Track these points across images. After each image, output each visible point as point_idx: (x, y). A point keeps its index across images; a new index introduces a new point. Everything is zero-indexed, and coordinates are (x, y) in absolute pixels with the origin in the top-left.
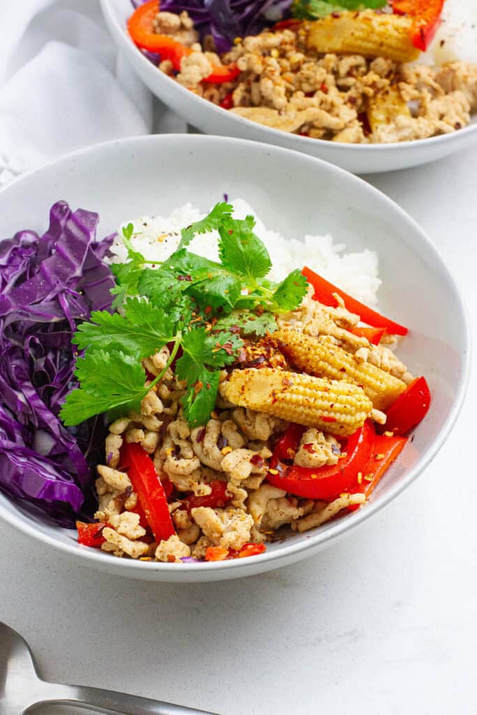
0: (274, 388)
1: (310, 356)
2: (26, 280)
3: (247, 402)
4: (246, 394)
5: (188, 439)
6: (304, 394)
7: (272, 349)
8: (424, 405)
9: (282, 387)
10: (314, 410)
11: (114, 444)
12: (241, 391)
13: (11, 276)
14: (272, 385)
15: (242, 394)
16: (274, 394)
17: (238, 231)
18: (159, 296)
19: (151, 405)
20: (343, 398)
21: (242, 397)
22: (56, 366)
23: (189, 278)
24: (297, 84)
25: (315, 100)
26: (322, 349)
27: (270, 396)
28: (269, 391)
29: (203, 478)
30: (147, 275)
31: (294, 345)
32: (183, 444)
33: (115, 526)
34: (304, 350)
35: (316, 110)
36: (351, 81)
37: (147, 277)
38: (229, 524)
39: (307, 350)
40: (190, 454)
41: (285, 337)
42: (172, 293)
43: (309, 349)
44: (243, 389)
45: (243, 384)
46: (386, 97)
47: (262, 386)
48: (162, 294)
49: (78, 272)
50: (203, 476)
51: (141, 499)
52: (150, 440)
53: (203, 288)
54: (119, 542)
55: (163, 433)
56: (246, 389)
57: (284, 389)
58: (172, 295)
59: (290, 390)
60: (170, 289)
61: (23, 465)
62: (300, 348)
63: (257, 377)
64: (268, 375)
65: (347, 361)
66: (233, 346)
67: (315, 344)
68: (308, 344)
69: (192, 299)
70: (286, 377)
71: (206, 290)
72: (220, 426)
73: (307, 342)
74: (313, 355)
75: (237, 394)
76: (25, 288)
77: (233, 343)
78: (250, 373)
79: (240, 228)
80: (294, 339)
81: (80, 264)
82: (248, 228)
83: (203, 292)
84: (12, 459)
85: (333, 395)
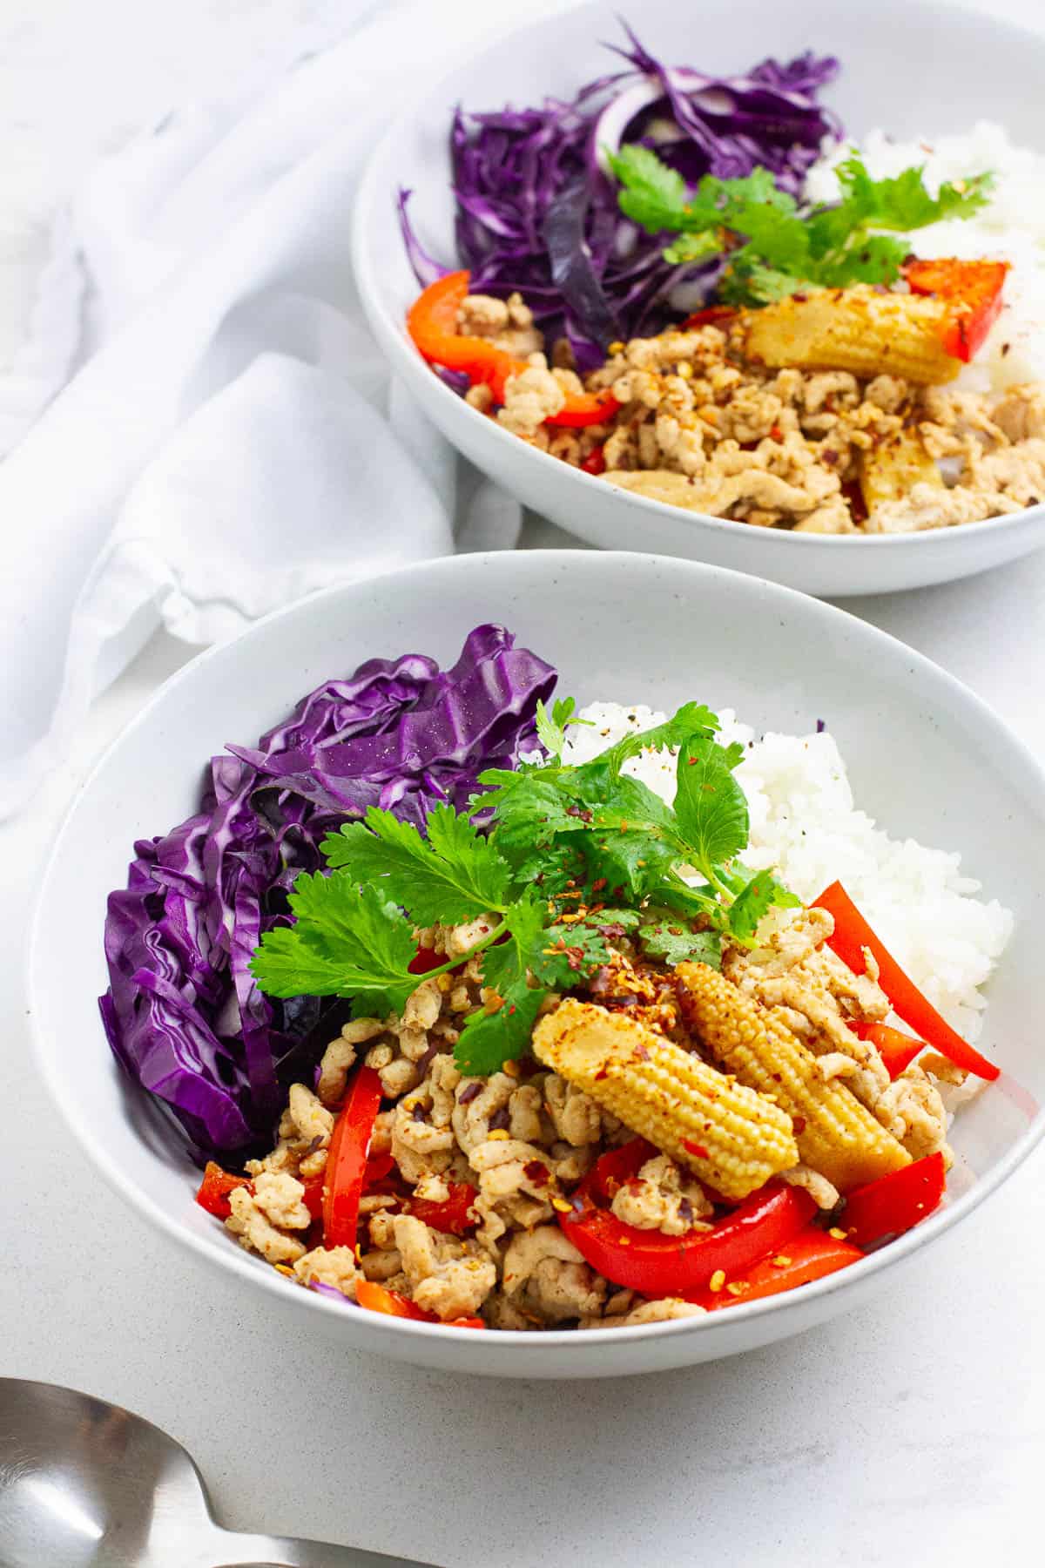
0: (616, 1053)
1: (725, 1030)
4: (565, 1045)
5: (451, 1091)
6: (664, 1085)
8: (921, 1206)
9: (630, 1058)
10: (671, 1121)
11: (336, 1057)
12: (558, 1039)
14: (615, 1047)
15: (556, 1044)
16: (608, 1064)
17: (705, 764)
18: (517, 828)
19: (415, 1009)
20: (739, 1122)
21: (554, 1049)
24: (726, 427)
25: (759, 456)
26: (753, 1024)
27: (599, 1065)
28: (605, 1054)
31: (703, 997)
32: (440, 1102)
33: (257, 1190)
34: (716, 1014)
35: (762, 475)
36: (828, 420)
39: (722, 1018)
40: (441, 1119)
42: (541, 831)
43: (727, 1017)
44: (563, 1036)
45: (569, 1028)
46: (895, 450)
47: (600, 1041)
48: (524, 823)
49: (459, 755)
51: (327, 1166)
52: (395, 1073)
53: (603, 841)
55: (421, 1066)
56: (568, 1037)
57: (629, 1063)
59: (639, 1067)
60: (542, 821)
61: (165, 1029)
62: (711, 1007)
63: (599, 1025)
64: (617, 1029)
65: (793, 1064)
66: (587, 956)
67: (744, 1010)
68: (729, 1006)
69: (579, 856)
70: (646, 1042)
71: (606, 848)
72: (511, 1091)
73: (730, 1003)
74: (731, 1029)
75: (550, 1040)
76: (356, 747)
77: (589, 951)
78: (592, 1014)
79: (711, 759)
80: (707, 987)
81: (470, 741)
82: (725, 765)
83: (600, 849)
84: (154, 1013)
85: (718, 1108)
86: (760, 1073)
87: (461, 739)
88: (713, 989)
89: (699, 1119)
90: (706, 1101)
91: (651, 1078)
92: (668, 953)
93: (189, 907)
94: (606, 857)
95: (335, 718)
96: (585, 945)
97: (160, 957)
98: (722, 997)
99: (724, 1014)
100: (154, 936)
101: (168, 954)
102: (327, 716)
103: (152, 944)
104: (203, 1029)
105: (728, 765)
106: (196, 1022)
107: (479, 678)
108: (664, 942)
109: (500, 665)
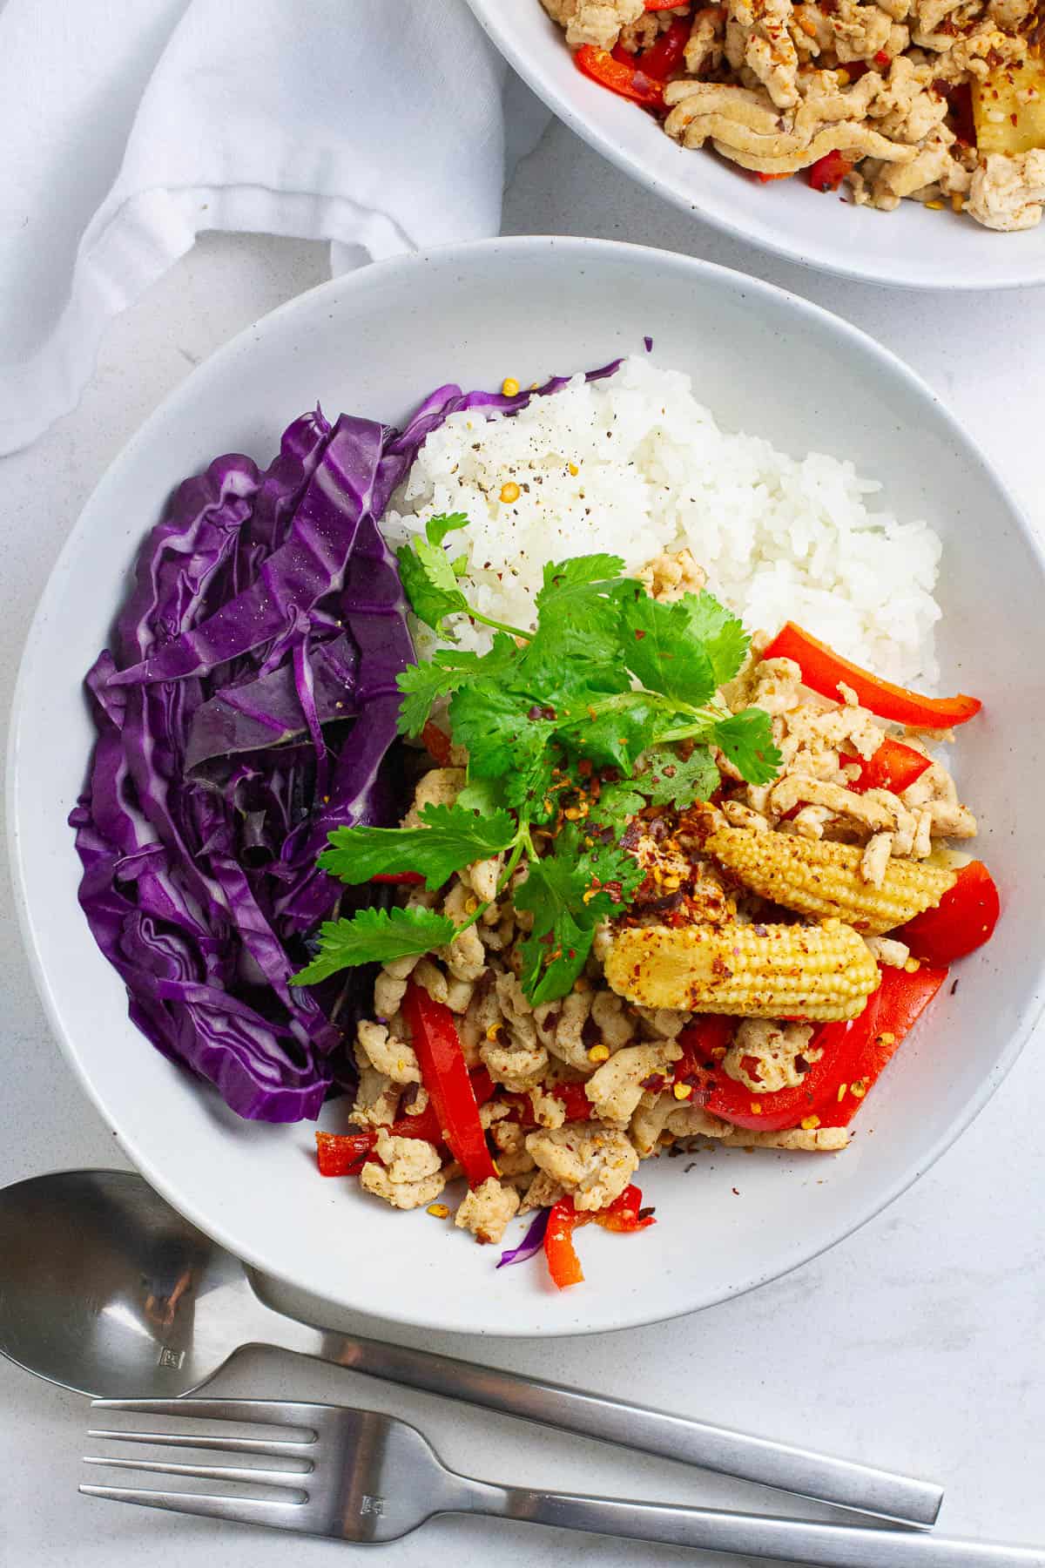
0: (695, 976)
1: (772, 886)
2: (233, 596)
3: (643, 999)
4: (643, 981)
5: (530, 1016)
6: (753, 988)
7: (701, 865)
8: (985, 928)
9: (711, 978)
10: (767, 1009)
11: (390, 995)
12: (633, 976)
13: (200, 578)
14: (693, 970)
15: (633, 982)
16: (694, 992)
17: (654, 635)
18: (489, 757)
19: (461, 951)
20: (826, 982)
21: (634, 988)
22: (286, 808)
23: (549, 713)
24: (826, 41)
25: (857, 101)
26: (797, 871)
27: (686, 994)
28: (685, 981)
29: (551, 1073)
30: (469, 700)
31: (744, 869)
32: (520, 1024)
33: (386, 1162)
34: (761, 878)
35: (857, 130)
36: (944, 42)
37: (467, 706)
38: (593, 1167)
39: (768, 878)
40: (530, 1043)
41: (729, 854)
42: (516, 751)
43: (772, 876)
44: (637, 969)
45: (639, 962)
46: (1013, 73)
47: (676, 966)
48: (495, 751)
49: (336, 582)
50: (554, 1069)
51: (434, 1103)
52: (456, 998)
53: (577, 733)
54: (393, 1195)
55: (482, 988)
56: (643, 971)
57: (714, 984)
58: (515, 755)
59: (724, 986)
60: (511, 741)
61: (221, 1042)
62: (755, 874)
63: (666, 950)
64: (686, 947)
65: (842, 883)
66: (625, 884)
67: (785, 864)
68: (770, 867)
69: (554, 747)
70: (720, 956)
71: (583, 741)
72: (591, 1005)
73: (770, 863)
74: (779, 885)
75: (625, 979)
76: (229, 616)
77: (624, 878)
78: (654, 939)
79: (658, 628)
80: (745, 859)
81: (341, 565)
82: (674, 629)
83: (577, 743)
84: (201, 1028)
85: (806, 980)
86: (816, 905)
87: (328, 564)
88: (751, 857)
89: (792, 998)
90: (793, 982)
91: (740, 987)
92: (674, 801)
93: (161, 878)
94: (587, 748)
95: (188, 584)
96: (619, 874)
97: (163, 946)
98: (762, 862)
99: (769, 876)
100: (148, 929)
101: (169, 938)
102: (180, 586)
103: (151, 939)
104: (252, 1018)
105: (678, 628)
106: (240, 1013)
107: (320, 494)
108: (667, 791)
109: (331, 467)
